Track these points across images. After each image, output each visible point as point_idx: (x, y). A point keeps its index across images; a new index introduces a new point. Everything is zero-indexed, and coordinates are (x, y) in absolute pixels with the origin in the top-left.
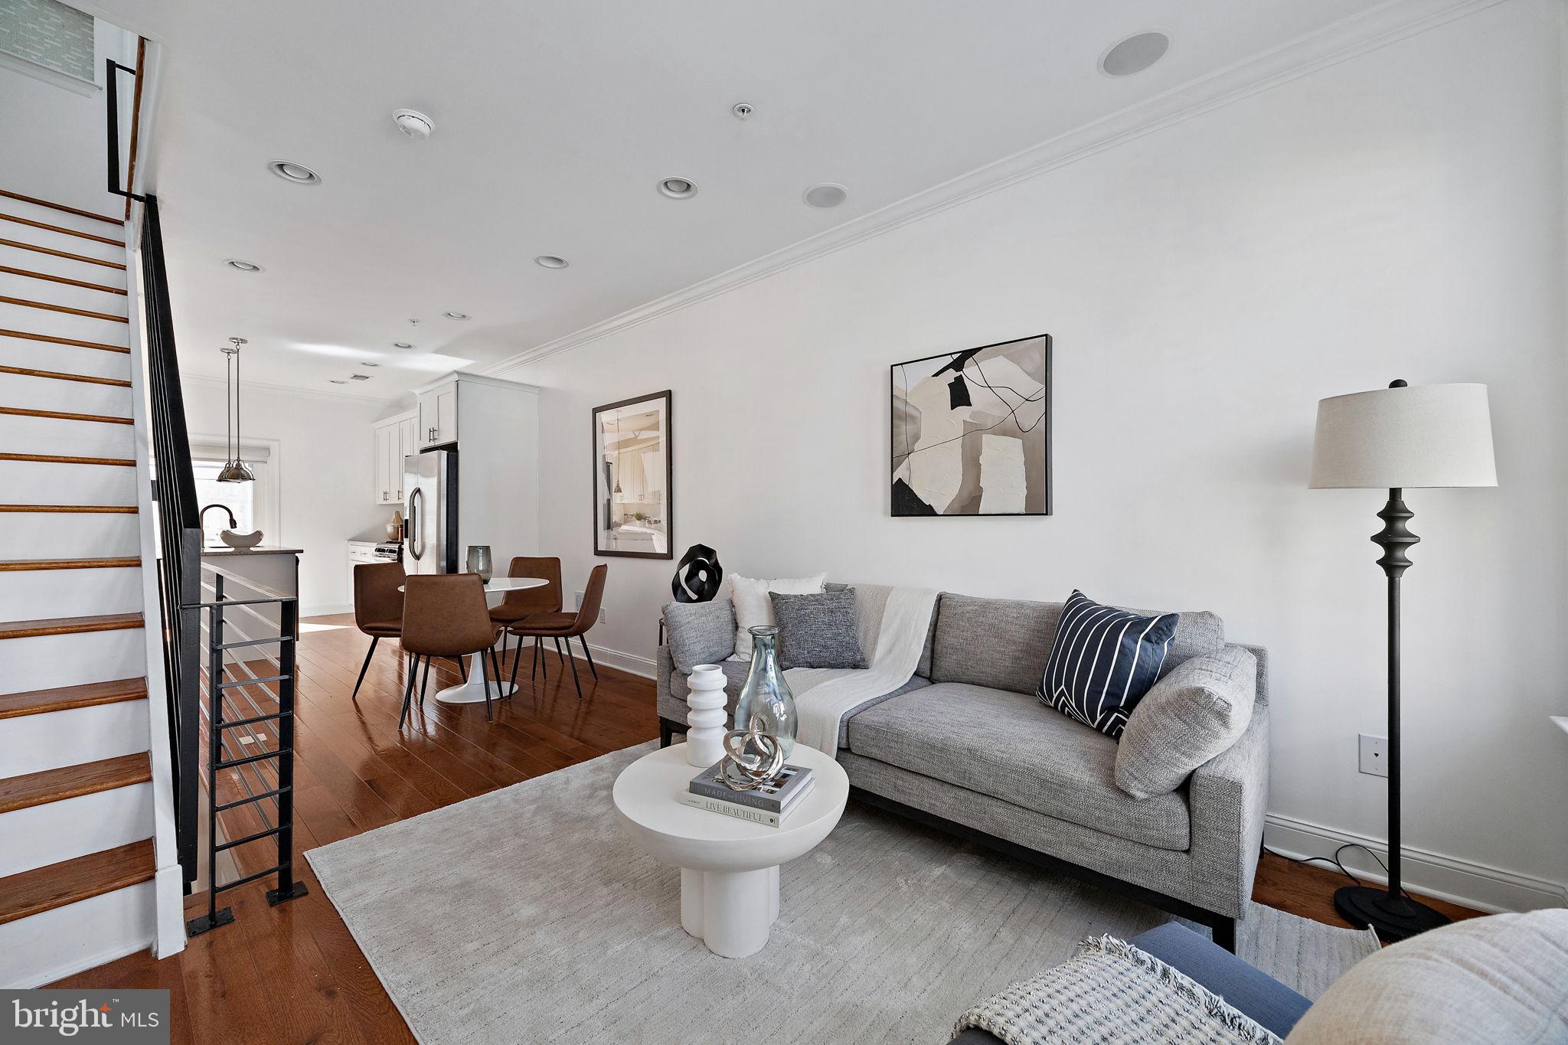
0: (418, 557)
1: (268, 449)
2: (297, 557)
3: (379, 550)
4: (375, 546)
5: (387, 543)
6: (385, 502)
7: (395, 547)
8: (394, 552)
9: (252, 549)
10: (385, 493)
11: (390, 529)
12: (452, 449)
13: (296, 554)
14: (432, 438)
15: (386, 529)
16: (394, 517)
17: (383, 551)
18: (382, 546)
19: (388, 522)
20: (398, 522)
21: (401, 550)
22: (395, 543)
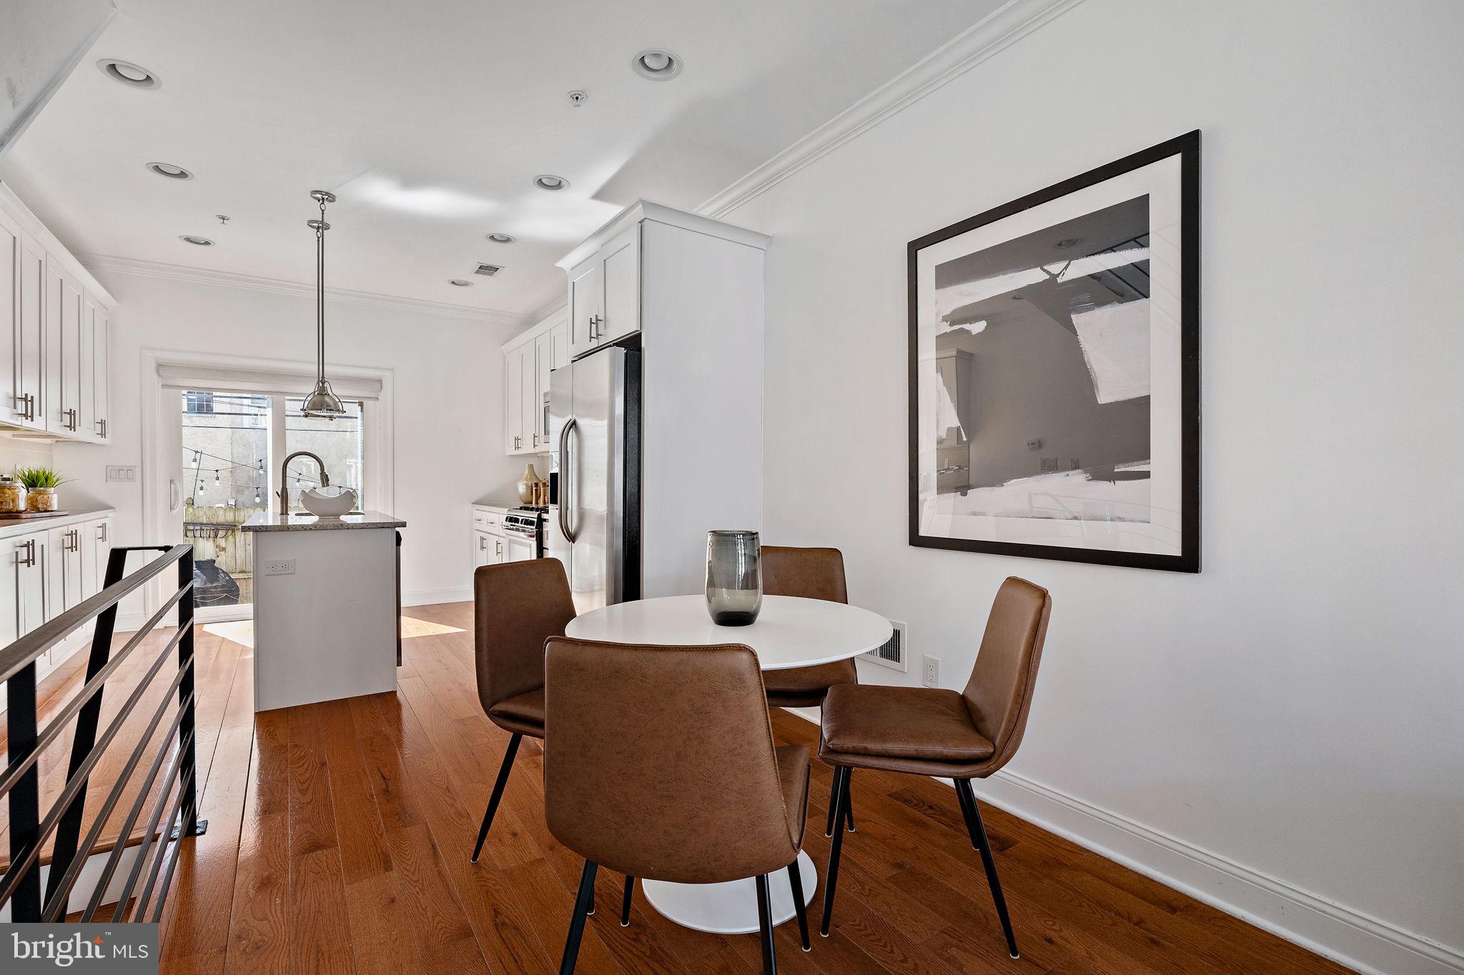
0: (572, 538)
1: (380, 381)
2: (398, 533)
3: (510, 519)
4: (503, 513)
5: (521, 508)
6: (517, 452)
7: (533, 516)
8: (531, 523)
9: (343, 518)
10: (517, 439)
11: (522, 489)
12: (632, 345)
13: (397, 529)
14: (594, 335)
15: (516, 488)
16: (527, 472)
17: (516, 520)
18: (514, 514)
19: (519, 480)
20: (531, 479)
21: (541, 521)
22: (532, 509)
